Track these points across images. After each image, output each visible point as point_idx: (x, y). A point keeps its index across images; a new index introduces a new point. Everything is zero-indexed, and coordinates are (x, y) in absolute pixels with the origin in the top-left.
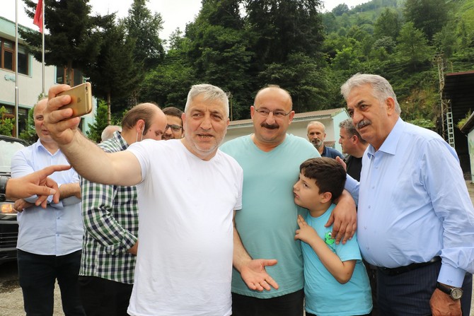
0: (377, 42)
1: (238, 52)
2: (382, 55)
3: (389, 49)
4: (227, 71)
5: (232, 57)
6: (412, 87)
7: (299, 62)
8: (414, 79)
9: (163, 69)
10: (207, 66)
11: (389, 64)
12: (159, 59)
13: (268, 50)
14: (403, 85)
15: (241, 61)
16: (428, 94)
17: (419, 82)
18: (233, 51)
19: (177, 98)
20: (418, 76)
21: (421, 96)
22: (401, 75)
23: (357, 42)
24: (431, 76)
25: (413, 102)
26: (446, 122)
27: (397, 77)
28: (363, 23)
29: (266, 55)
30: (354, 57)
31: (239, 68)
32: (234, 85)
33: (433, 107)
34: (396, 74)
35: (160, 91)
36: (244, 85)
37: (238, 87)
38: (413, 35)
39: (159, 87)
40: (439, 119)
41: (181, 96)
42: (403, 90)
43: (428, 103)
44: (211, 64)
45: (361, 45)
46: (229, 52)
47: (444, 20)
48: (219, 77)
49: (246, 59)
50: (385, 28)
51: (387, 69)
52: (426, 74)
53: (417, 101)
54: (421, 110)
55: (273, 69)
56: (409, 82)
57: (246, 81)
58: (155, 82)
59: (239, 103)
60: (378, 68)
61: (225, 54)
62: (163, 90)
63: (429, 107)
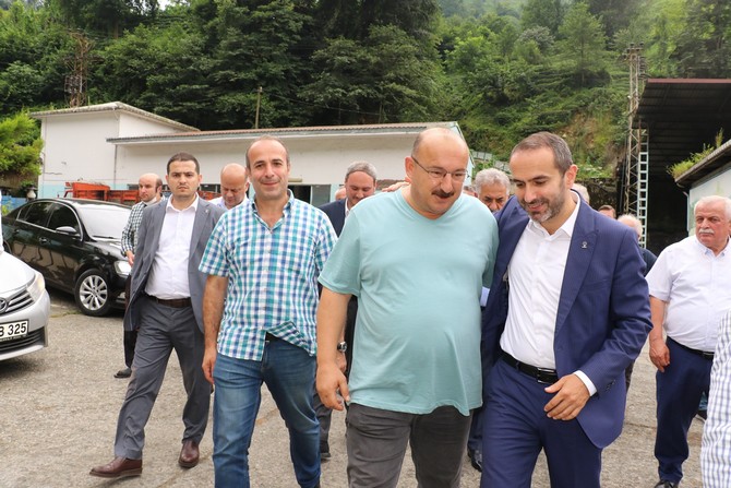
0: (525, 33)
1: (281, 12)
2: (531, 54)
3: (543, 47)
4: (258, 44)
5: (269, 20)
6: (576, 111)
7: (387, 40)
8: (579, 98)
9: (147, 32)
10: (224, 32)
11: (540, 70)
12: (148, 18)
13: (336, 15)
14: (561, 106)
15: (284, 28)
16: (601, 126)
17: (586, 105)
18: (274, 9)
19: (165, 84)
20: (586, 93)
21: (588, 128)
22: (559, 88)
23: (492, 34)
24: (607, 97)
25: (574, 135)
26: (634, 171)
27: (551, 92)
28: (504, 14)
29: (331, 24)
30: (484, 53)
31: (279, 40)
32: (267, 70)
33: (606, 148)
34: (550, 88)
35: (136, 69)
36: (287, 72)
37: (275, 75)
38: (585, 24)
39: (135, 62)
40: (622, 166)
41: (171, 81)
42: (559, 114)
43: (599, 139)
44: (232, 29)
45: (499, 39)
46: (265, 11)
47: (631, 13)
48: (243, 54)
49: (293, 25)
50: (538, 16)
51: (536, 78)
52: (600, 93)
53: (581, 134)
54: (586, 151)
55: (340, 48)
56: (571, 102)
57: (290, 67)
58: (130, 53)
59: (273, 103)
60: (523, 74)
61: (257, 14)
62: (141, 69)
63: (600, 146)
